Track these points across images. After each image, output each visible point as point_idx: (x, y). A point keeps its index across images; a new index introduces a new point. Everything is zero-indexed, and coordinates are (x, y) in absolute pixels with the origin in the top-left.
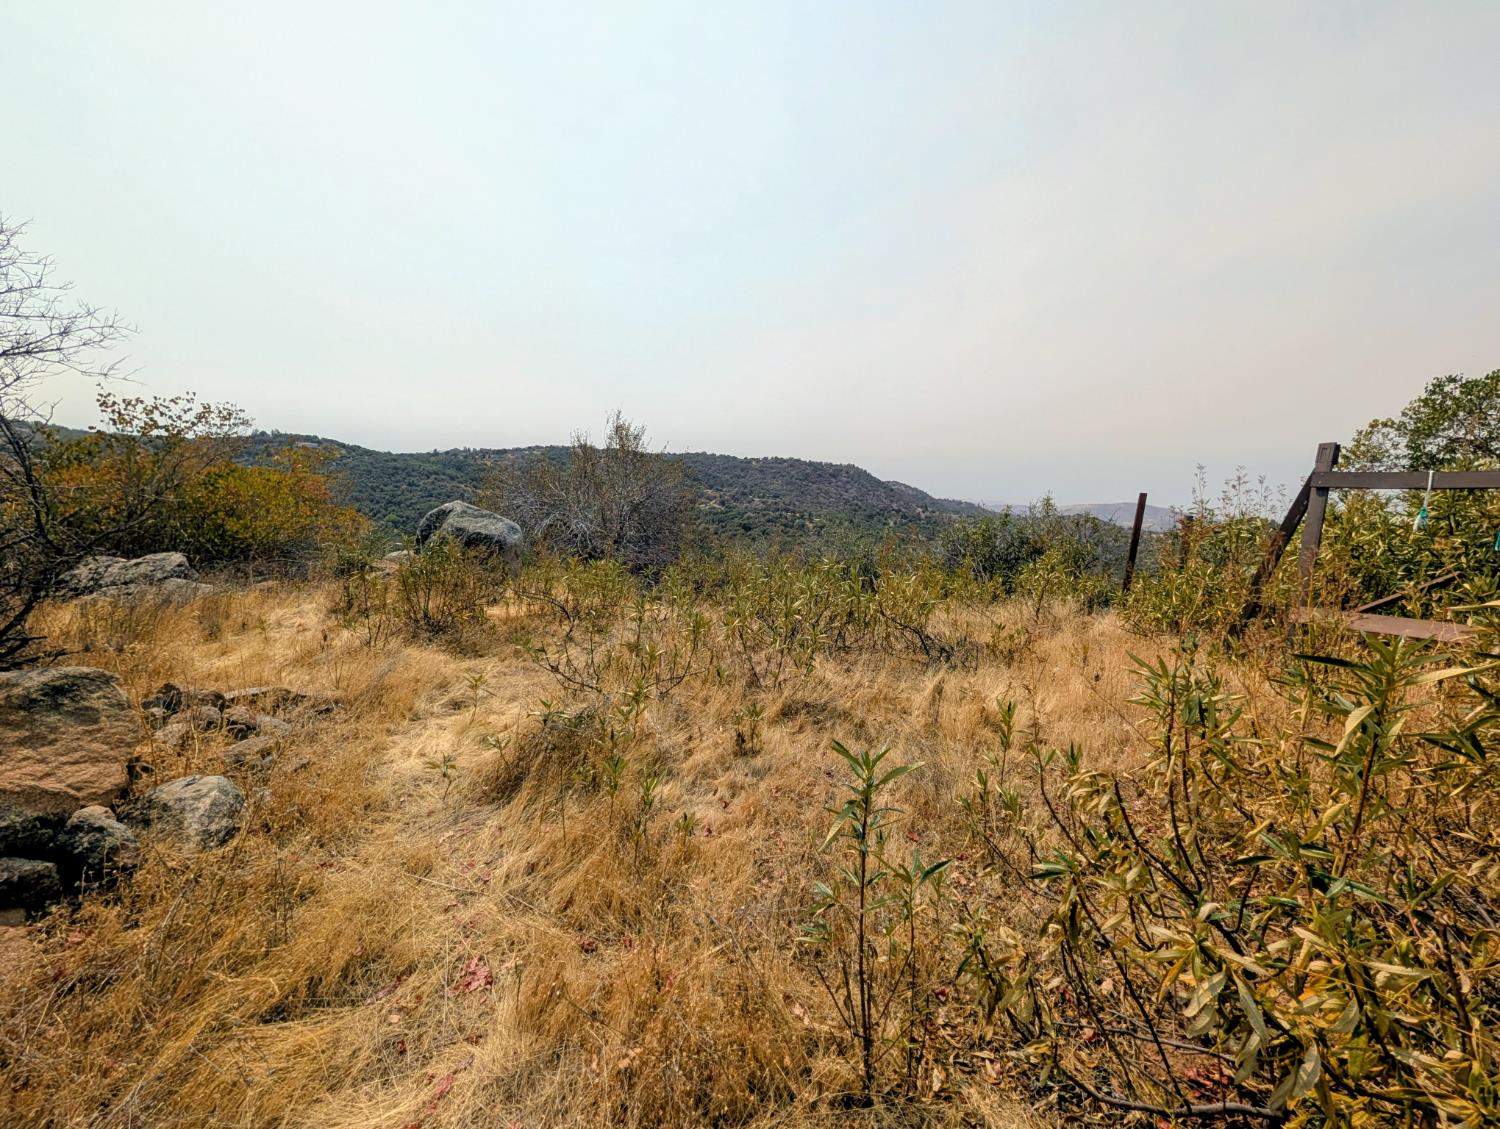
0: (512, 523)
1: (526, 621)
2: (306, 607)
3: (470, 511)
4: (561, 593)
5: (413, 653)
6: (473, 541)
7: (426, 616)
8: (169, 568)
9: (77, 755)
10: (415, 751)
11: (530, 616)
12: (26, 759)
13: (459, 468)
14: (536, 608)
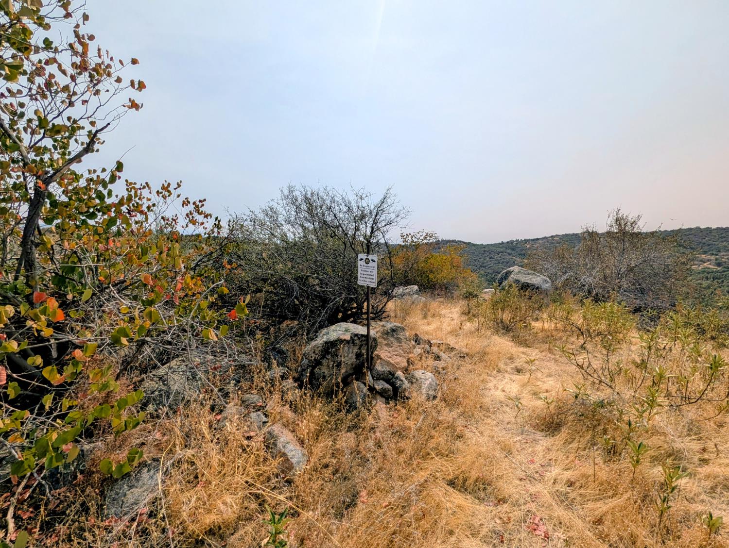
0: (544, 277)
1: (554, 333)
2: (453, 310)
3: (522, 271)
4: (577, 319)
5: (496, 338)
6: (525, 287)
7: (501, 322)
8: (414, 291)
9: (397, 353)
10: (500, 388)
11: (556, 329)
12: (386, 350)
13: (513, 249)
14: (560, 326)
